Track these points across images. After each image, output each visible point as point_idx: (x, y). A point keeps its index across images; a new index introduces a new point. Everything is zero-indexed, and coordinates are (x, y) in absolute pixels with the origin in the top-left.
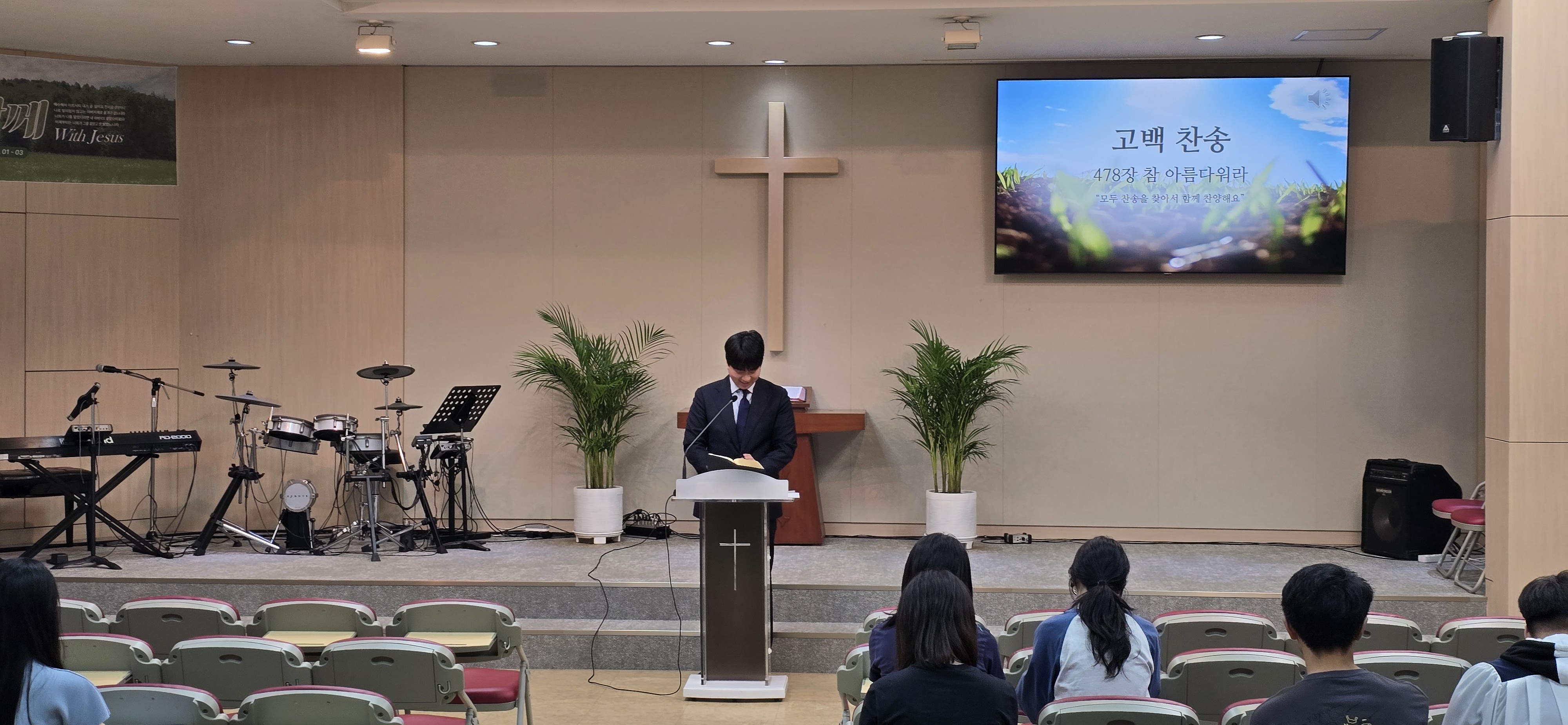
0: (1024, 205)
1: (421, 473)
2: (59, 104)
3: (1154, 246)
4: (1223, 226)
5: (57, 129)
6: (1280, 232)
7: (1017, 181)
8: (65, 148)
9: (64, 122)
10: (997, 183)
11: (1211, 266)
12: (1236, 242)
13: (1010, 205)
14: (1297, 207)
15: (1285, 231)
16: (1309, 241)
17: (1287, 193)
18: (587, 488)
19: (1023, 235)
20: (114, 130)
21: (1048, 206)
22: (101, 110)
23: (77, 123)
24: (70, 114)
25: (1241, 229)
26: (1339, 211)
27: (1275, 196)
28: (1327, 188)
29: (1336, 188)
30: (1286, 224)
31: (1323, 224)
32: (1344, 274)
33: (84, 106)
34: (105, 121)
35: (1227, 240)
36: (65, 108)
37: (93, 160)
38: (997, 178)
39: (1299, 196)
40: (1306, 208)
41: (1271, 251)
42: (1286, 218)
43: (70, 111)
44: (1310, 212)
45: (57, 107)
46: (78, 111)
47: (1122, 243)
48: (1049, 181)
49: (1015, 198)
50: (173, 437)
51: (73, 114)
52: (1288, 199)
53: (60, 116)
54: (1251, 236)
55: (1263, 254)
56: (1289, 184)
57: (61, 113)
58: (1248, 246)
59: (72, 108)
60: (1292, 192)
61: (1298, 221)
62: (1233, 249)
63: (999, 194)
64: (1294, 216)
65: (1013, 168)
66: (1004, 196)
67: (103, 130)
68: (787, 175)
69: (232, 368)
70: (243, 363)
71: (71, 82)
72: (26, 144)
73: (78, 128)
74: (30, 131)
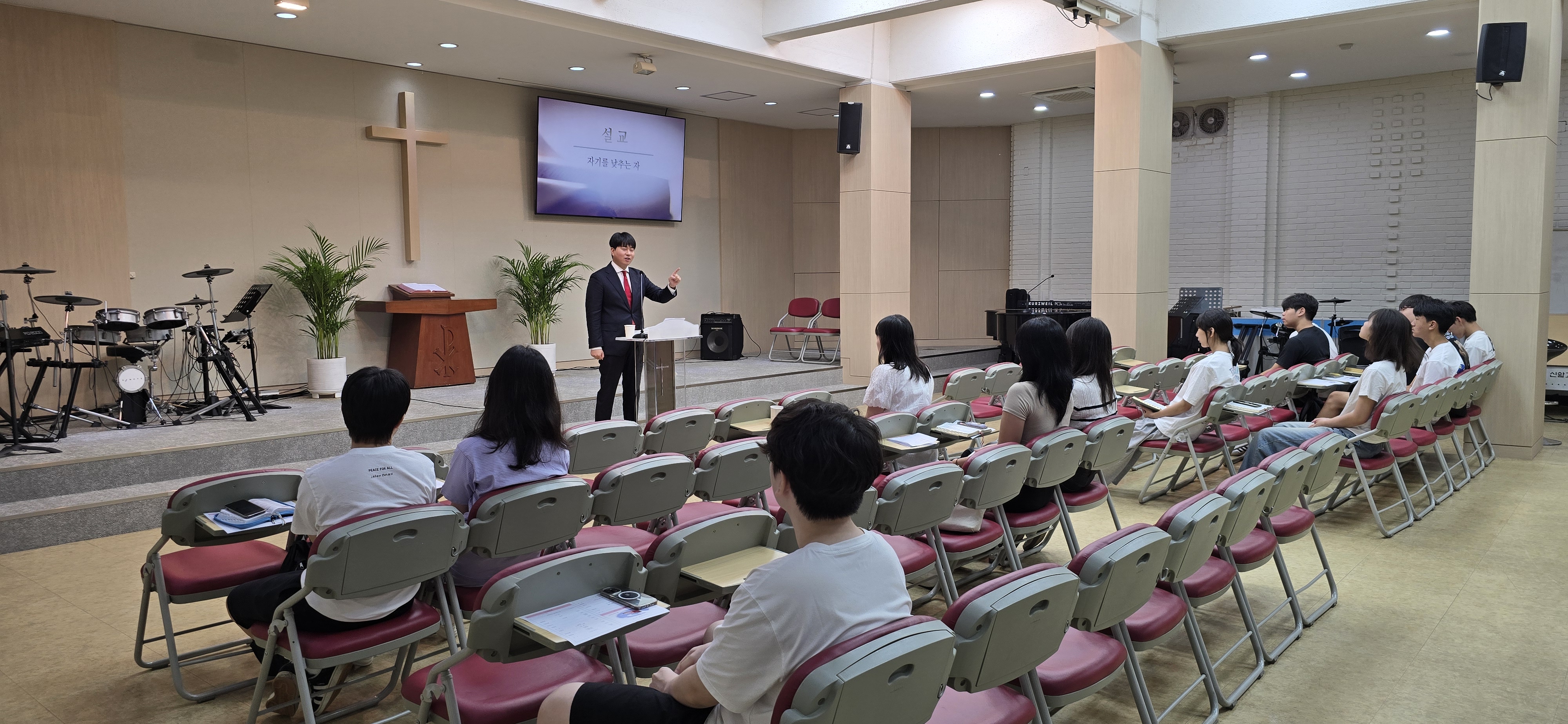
18: (322, 359)
68: (418, 143)
69: (27, 272)
70: (37, 268)
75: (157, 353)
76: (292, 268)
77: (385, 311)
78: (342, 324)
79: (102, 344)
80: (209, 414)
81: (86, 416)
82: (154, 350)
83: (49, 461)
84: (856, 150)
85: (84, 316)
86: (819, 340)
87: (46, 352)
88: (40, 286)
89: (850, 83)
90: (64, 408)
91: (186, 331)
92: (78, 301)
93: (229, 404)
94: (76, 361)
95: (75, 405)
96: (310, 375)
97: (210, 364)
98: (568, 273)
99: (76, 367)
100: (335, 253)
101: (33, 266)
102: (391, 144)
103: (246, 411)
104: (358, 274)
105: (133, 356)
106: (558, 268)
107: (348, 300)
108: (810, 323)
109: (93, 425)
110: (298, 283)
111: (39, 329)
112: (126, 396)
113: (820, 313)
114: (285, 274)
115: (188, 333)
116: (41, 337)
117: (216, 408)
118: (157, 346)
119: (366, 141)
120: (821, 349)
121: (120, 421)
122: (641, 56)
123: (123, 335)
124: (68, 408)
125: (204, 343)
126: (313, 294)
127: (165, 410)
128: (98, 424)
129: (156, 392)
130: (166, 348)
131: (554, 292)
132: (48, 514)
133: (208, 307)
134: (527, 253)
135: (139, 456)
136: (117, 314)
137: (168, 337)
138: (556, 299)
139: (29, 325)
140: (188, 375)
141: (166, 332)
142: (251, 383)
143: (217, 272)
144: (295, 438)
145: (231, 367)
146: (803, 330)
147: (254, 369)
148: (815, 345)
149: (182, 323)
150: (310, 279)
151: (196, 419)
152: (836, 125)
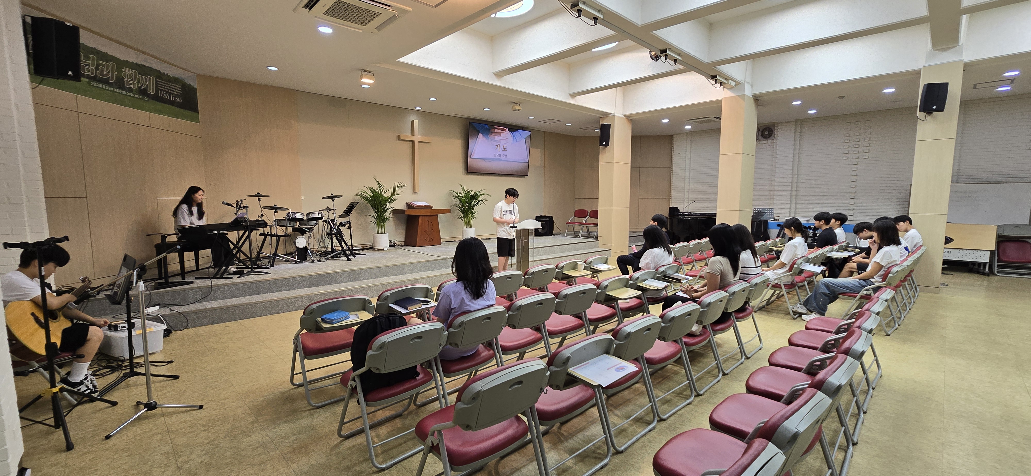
2: (159, 80)
5: (159, 91)
8: (164, 101)
9: (161, 88)
18: (381, 234)
20: (178, 96)
22: (172, 86)
23: (166, 90)
32: (528, 176)
33: (167, 83)
34: (175, 91)
37: (172, 107)
43: (163, 84)
51: (165, 86)
53: (159, 85)
67: (175, 95)
68: (419, 142)
69: (259, 196)
70: (263, 195)
71: (162, 72)
72: (148, 95)
73: (167, 92)
74: (150, 90)
75: (312, 231)
76: (367, 195)
77: (404, 214)
78: (387, 219)
79: (289, 227)
80: (333, 257)
81: (283, 257)
82: (311, 229)
83: (265, 278)
84: (608, 144)
85: (282, 215)
86: (587, 228)
87: (267, 230)
88: (265, 202)
89: (605, 115)
90: (273, 254)
91: (323, 221)
92: (280, 208)
93: (341, 253)
94: (278, 234)
95: (278, 253)
96: (374, 241)
97: (333, 236)
98: (480, 198)
99: (278, 237)
100: (384, 189)
101: (262, 193)
102: (408, 142)
103: (347, 256)
104: (394, 198)
105: (302, 232)
106: (476, 196)
107: (390, 209)
108: (584, 221)
109: (285, 261)
110: (369, 202)
111: (263, 220)
112: (298, 249)
113: (588, 216)
114: (364, 197)
115: (324, 222)
116: (263, 224)
117: (336, 254)
118: (312, 228)
119: (398, 141)
120: (588, 232)
121: (296, 260)
122: (515, 103)
123: (298, 223)
124: (275, 254)
125: (331, 227)
126: (375, 206)
127: (315, 255)
128: (287, 261)
129: (311, 247)
130: (315, 228)
131: (474, 206)
132: (262, 302)
133: (332, 211)
134: (464, 189)
135: (302, 276)
136: (295, 214)
137: (316, 224)
138: (475, 209)
139: (260, 219)
140: (324, 241)
141: (315, 222)
142: (349, 244)
143: (336, 197)
144: (367, 269)
145: (341, 237)
146: (581, 224)
147: (351, 238)
148: (586, 230)
149: (321, 218)
150: (374, 200)
151: (327, 259)
152: (599, 135)
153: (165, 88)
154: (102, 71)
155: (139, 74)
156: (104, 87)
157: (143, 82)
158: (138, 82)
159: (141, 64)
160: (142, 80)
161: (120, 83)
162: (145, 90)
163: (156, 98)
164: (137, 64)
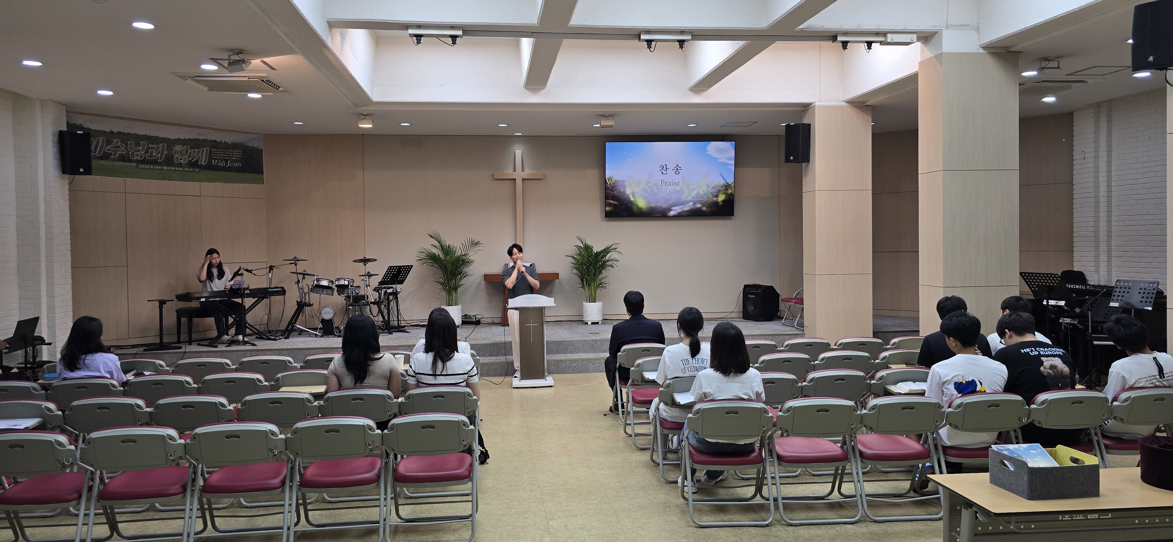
0: (616, 191)
1: (380, 302)
2: (214, 150)
3: (664, 206)
4: (690, 198)
5: (213, 160)
6: (710, 200)
7: (613, 182)
8: (216, 168)
9: (216, 157)
10: (606, 183)
11: (685, 214)
12: (694, 204)
13: (610, 191)
14: (716, 191)
15: (712, 200)
16: (721, 204)
17: (713, 185)
18: (447, 306)
19: (616, 203)
20: (237, 161)
21: (625, 191)
22: (230, 152)
23: (222, 158)
24: (218, 154)
25: (696, 200)
26: (731, 192)
27: (708, 187)
28: (727, 183)
29: (730, 184)
30: (712, 197)
31: (726, 197)
32: (733, 216)
33: (224, 151)
34: (233, 157)
35: (691, 204)
36: (216, 151)
37: (229, 173)
38: (606, 180)
39: (717, 187)
40: (719, 191)
41: (707, 208)
42: (712, 195)
43: (218, 153)
44: (721, 192)
45: (213, 151)
46: (222, 153)
47: (653, 205)
48: (626, 181)
49: (613, 187)
50: (274, 290)
51: (219, 154)
52: (713, 188)
53: (214, 155)
54: (700, 202)
55: (704, 209)
56: (713, 182)
57: (215, 153)
58: (699, 206)
59: (219, 151)
60: (715, 185)
61: (717, 196)
62: (694, 207)
63: (606, 186)
64: (715, 194)
65: (612, 176)
66: (608, 187)
67: (233, 161)
71: (218, 140)
72: (200, 167)
73: (222, 160)
74: (202, 161)
101: (299, 257)
102: (510, 182)
121: (317, 333)
128: (301, 333)
143: (369, 260)
153: (220, 156)
154: (152, 152)
155: (191, 148)
156: (152, 167)
157: (195, 154)
158: (190, 156)
159: (195, 139)
160: (194, 153)
161: (169, 161)
162: (197, 162)
163: (209, 167)
164: (189, 139)
